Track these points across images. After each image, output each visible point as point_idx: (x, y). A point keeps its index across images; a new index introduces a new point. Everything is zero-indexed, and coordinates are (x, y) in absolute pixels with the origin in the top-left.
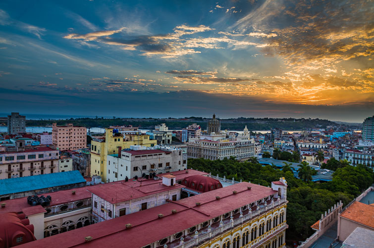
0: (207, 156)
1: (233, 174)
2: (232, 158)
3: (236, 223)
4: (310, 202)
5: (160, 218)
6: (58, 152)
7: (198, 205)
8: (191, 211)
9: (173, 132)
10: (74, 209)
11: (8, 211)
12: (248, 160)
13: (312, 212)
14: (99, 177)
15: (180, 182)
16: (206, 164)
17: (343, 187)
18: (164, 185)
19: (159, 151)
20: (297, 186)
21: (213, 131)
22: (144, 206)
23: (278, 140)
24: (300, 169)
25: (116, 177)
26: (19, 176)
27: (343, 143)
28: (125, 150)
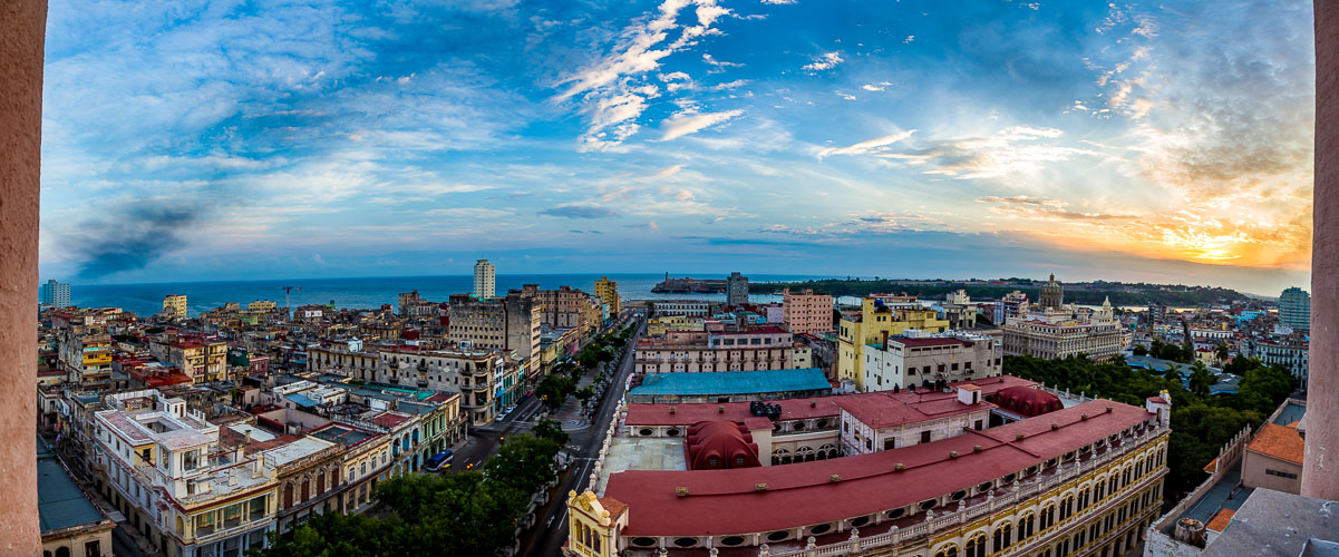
0: (1038, 351)
1: (1082, 384)
2: (1082, 356)
3: (1085, 469)
4: (1206, 428)
5: (952, 458)
6: (791, 336)
7: (1020, 439)
8: (1006, 448)
9: (979, 306)
10: (813, 430)
11: (727, 418)
12: (1110, 360)
13: (1207, 446)
14: (852, 383)
15: (989, 398)
16: (1036, 366)
17: (1254, 402)
18: (960, 402)
19: (952, 341)
20: (1187, 405)
21: (1049, 306)
22: (926, 436)
23: (1160, 323)
24: (1192, 375)
25: (879, 383)
26: (739, 369)
27: (1254, 329)
28: (895, 338)
